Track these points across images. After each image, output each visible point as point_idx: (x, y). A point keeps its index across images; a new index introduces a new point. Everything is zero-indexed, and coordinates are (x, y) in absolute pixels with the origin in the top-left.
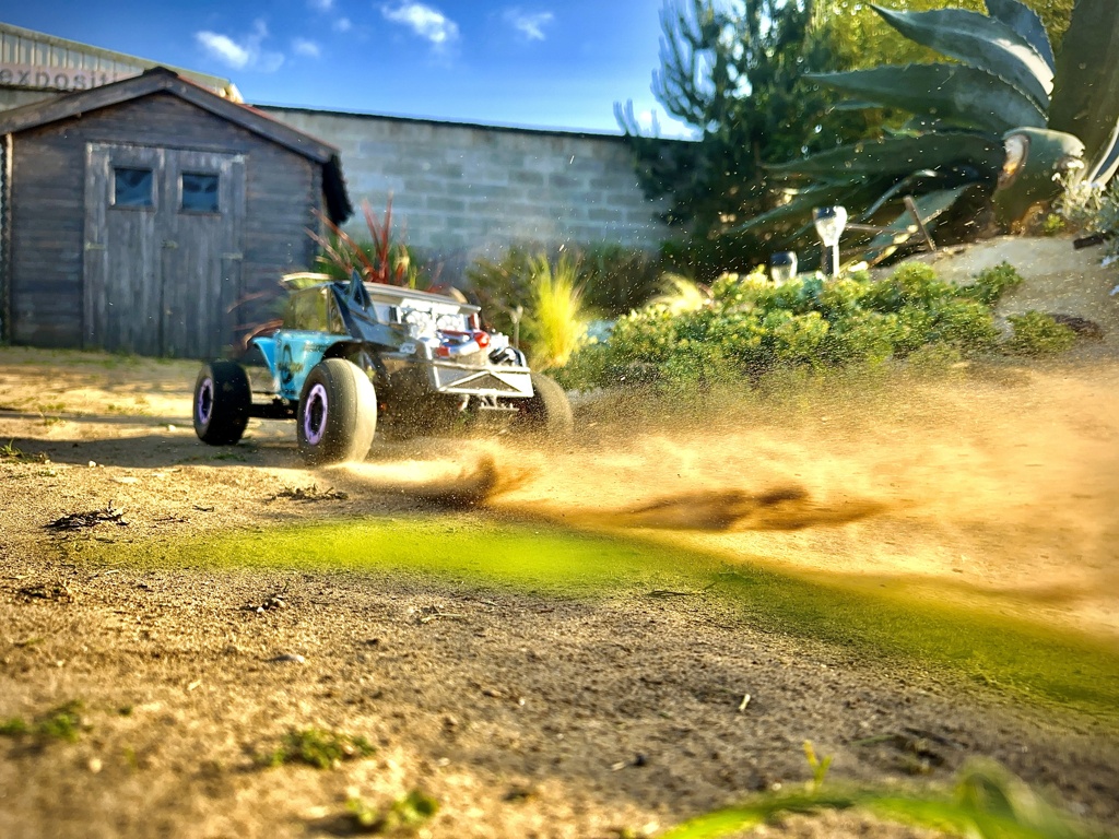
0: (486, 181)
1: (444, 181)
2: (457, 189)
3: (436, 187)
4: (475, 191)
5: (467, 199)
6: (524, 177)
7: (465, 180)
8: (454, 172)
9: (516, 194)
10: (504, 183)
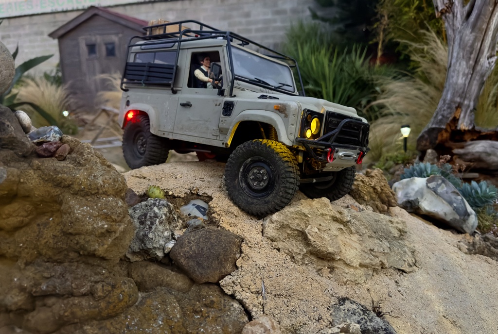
0: (261, 17)
1: (244, 20)
2: (249, 23)
3: (240, 23)
4: (256, 22)
5: (253, 27)
6: (278, 12)
7: (252, 18)
8: (247, 15)
9: (275, 21)
10: (269, 17)
